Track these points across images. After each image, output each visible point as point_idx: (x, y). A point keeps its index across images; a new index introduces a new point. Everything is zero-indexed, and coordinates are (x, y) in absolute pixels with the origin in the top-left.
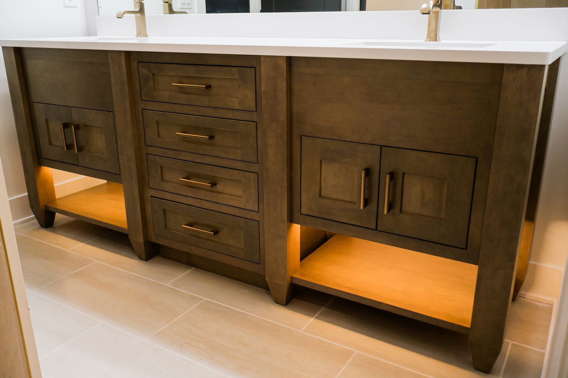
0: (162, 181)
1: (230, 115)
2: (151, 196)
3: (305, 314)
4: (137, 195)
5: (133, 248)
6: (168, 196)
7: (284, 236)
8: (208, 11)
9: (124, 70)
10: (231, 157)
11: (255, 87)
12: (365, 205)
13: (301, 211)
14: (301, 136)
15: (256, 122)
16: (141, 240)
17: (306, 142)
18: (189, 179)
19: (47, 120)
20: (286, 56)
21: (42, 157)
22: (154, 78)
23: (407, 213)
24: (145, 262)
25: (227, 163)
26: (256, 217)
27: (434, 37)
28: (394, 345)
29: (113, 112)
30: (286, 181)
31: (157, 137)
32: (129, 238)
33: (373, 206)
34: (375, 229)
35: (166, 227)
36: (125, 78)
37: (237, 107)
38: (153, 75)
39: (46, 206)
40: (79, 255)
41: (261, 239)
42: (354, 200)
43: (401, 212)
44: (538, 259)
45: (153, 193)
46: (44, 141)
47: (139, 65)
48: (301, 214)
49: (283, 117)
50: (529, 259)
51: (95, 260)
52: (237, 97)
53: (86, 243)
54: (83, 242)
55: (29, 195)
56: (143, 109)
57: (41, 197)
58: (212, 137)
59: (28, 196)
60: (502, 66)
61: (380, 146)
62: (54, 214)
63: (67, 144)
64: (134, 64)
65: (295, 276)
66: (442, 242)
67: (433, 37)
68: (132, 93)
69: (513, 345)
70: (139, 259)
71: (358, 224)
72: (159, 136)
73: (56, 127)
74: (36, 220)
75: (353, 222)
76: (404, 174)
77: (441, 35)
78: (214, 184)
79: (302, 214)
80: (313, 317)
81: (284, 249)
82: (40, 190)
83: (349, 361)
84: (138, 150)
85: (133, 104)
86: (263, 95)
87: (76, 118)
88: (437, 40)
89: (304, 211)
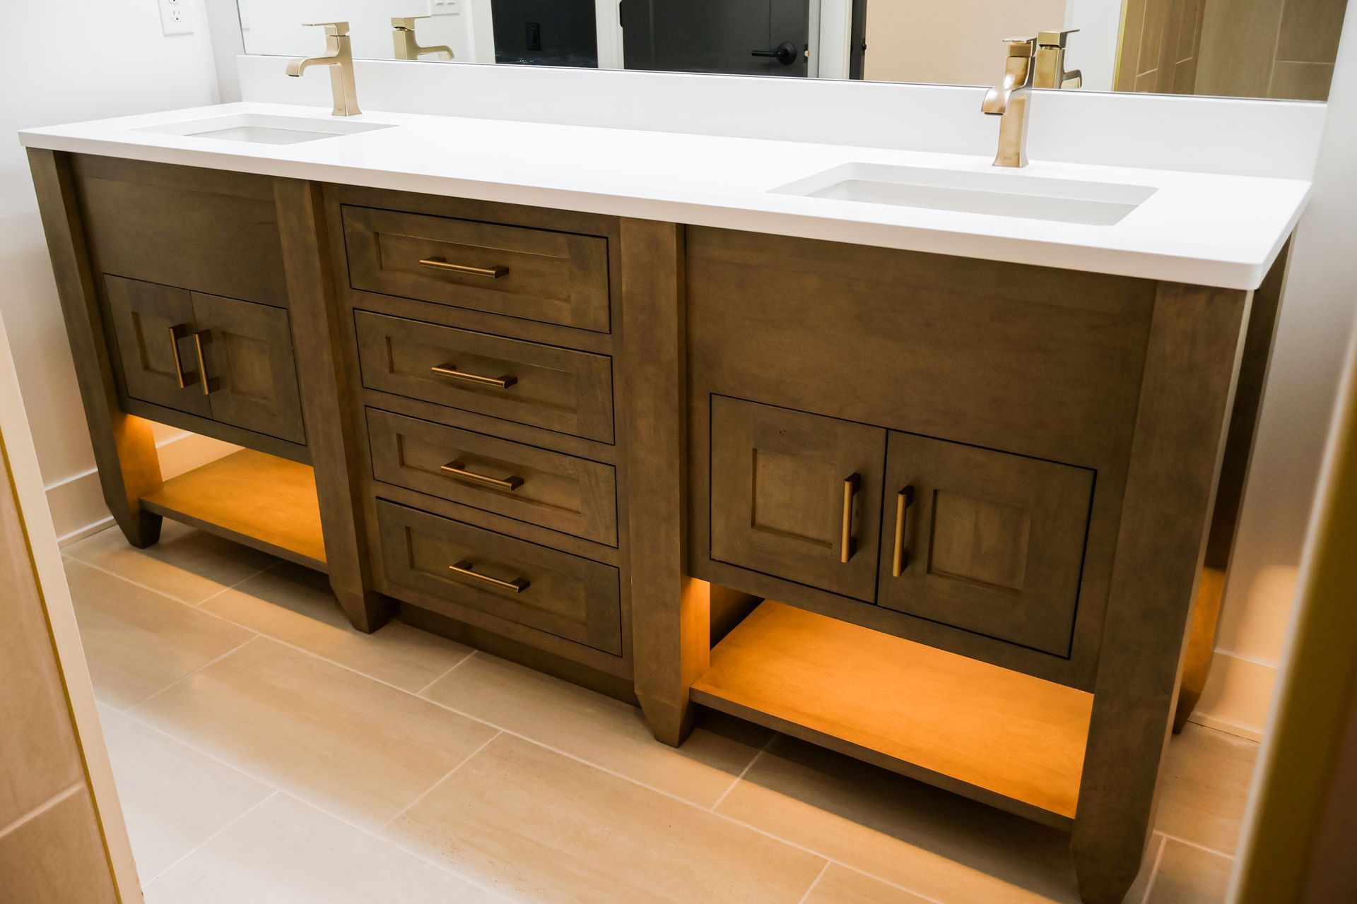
0: (401, 466)
1: (550, 336)
2: (378, 498)
3: (721, 769)
4: (345, 494)
5: (340, 604)
6: (416, 500)
7: (675, 607)
8: (500, 60)
9: (311, 223)
10: (556, 427)
11: (607, 281)
12: (852, 552)
13: (712, 554)
14: (711, 394)
15: (611, 356)
16: (358, 590)
17: (721, 407)
18: (461, 467)
19: (136, 316)
20: (677, 224)
21: (128, 394)
22: (378, 243)
23: (943, 575)
24: (367, 636)
25: (546, 439)
26: (613, 558)
27: (1015, 159)
28: (913, 845)
29: (286, 309)
30: (677, 492)
31: (387, 370)
32: (331, 584)
33: (868, 555)
34: (873, 602)
35: (412, 565)
36: (313, 239)
37: (567, 319)
38: (377, 234)
39: (141, 502)
40: (219, 617)
41: (624, 607)
42: (828, 537)
43: (929, 570)
44: (1234, 644)
45: (381, 490)
46: (131, 362)
47: (344, 212)
48: (711, 559)
49: (670, 351)
50: (1215, 644)
51: (256, 632)
52: (567, 300)
53: (234, 588)
54: (227, 585)
55: (100, 472)
56: (354, 309)
57: (128, 482)
58: (511, 381)
59: (98, 476)
60: (1153, 286)
61: (885, 430)
62: (158, 520)
63: (184, 372)
64: (333, 207)
65: (700, 687)
66: (1018, 639)
67: (1011, 158)
68: (329, 273)
69: (1169, 842)
70: (354, 630)
71: (835, 589)
72: (392, 370)
73: (159, 334)
74: (117, 528)
75: (825, 586)
76: (936, 492)
77: (1029, 150)
78: (517, 482)
79: (713, 560)
80: (737, 775)
81: (673, 633)
82: (127, 466)
83: (814, 884)
84: (346, 395)
85: (333, 296)
86: (624, 303)
87: (202, 315)
88: (1020, 165)
89: (717, 553)
